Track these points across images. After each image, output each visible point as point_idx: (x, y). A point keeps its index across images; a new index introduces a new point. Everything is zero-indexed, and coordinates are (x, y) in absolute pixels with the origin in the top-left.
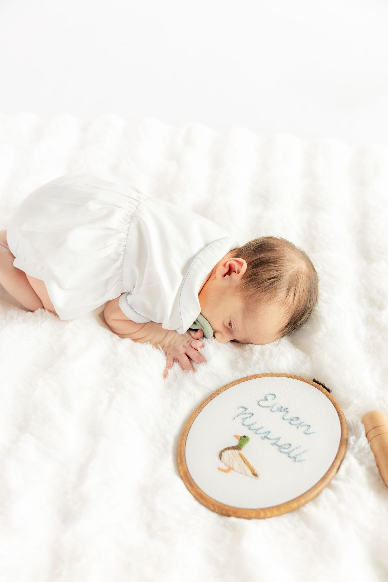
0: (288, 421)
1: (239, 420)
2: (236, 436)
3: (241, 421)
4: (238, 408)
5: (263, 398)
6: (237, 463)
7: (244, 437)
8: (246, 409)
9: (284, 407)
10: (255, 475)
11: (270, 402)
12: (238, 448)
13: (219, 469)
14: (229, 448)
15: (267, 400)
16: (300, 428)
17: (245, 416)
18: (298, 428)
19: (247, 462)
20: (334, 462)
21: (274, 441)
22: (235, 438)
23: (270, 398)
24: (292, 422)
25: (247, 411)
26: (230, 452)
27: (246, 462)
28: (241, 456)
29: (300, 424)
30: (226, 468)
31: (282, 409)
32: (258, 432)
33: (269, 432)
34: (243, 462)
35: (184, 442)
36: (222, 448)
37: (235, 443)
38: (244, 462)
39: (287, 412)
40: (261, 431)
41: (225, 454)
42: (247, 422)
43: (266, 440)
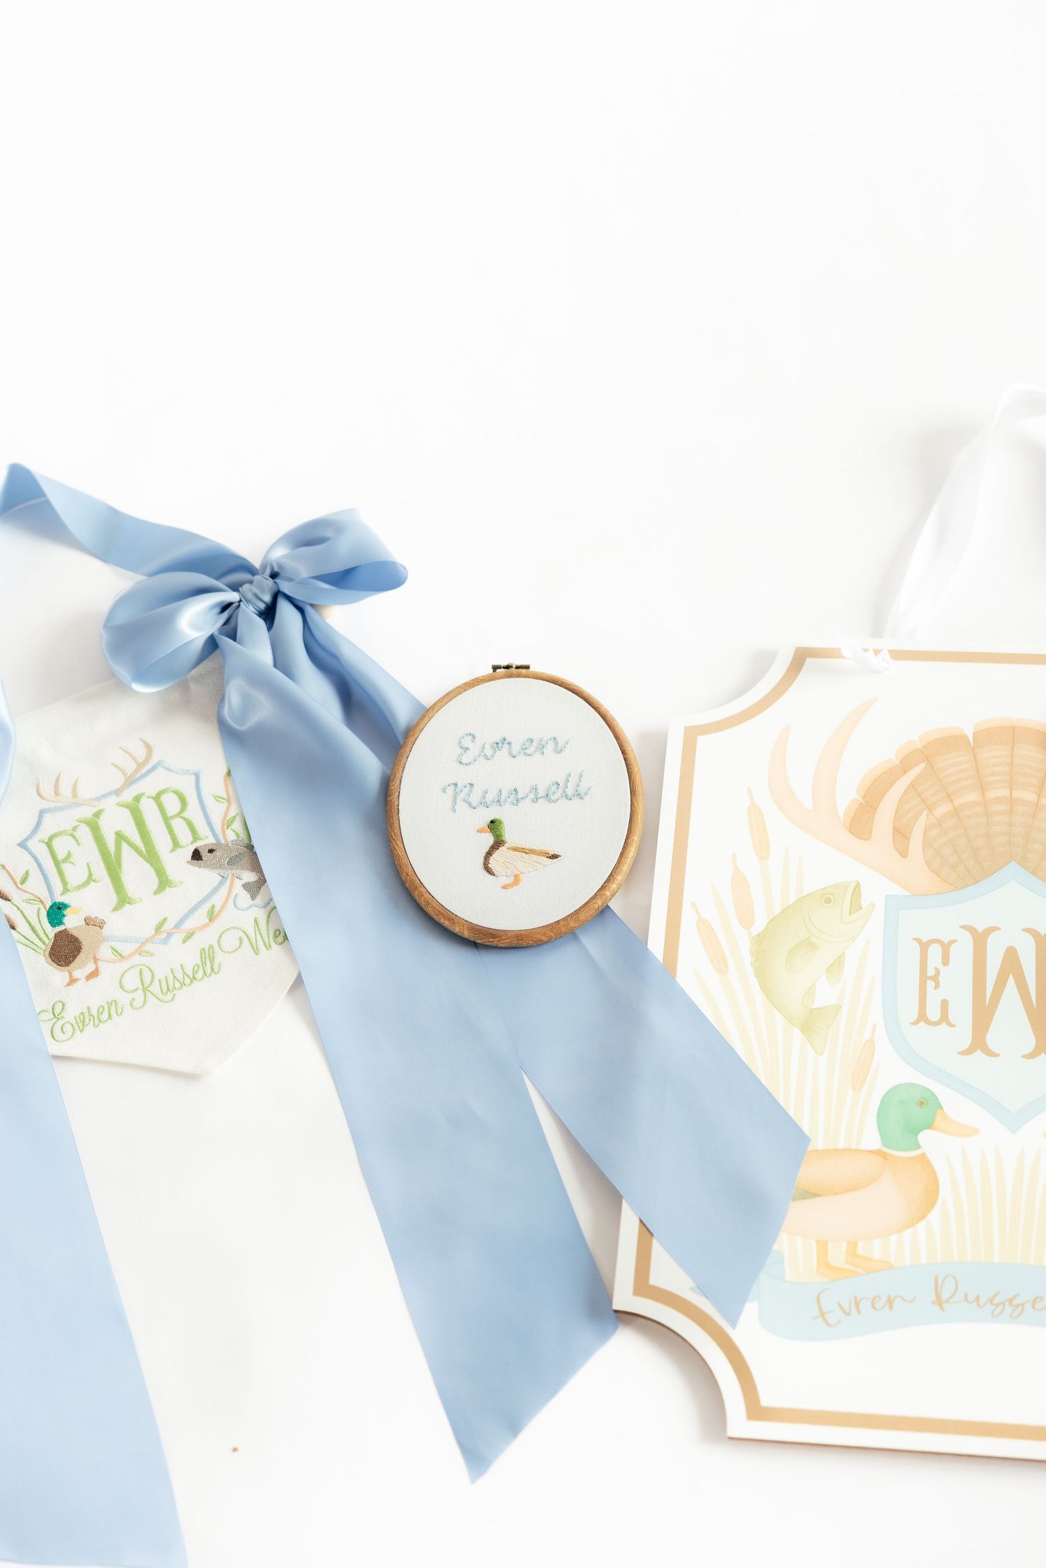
0: (522, 754)
1: (461, 806)
2: (480, 831)
3: (466, 805)
4: (444, 790)
5: (460, 751)
6: (520, 861)
7: (492, 822)
8: (456, 785)
9: (498, 740)
10: (554, 857)
11: (474, 750)
12: (498, 844)
13: (505, 887)
14: (489, 854)
15: (467, 749)
16: (545, 750)
17: (462, 795)
18: (543, 753)
19: (529, 850)
20: (625, 759)
21: (532, 796)
22: (483, 835)
23: (467, 742)
24: (528, 751)
25: (459, 786)
26: (497, 855)
27: (527, 851)
28: (516, 849)
29: (541, 748)
30: (511, 880)
31: (500, 745)
32: (502, 800)
33: (515, 790)
34: (524, 854)
35: (428, 895)
36: (482, 860)
37: (489, 839)
38: (526, 853)
39: (509, 743)
40: (503, 798)
41: (493, 863)
42: (475, 800)
43: (520, 804)
